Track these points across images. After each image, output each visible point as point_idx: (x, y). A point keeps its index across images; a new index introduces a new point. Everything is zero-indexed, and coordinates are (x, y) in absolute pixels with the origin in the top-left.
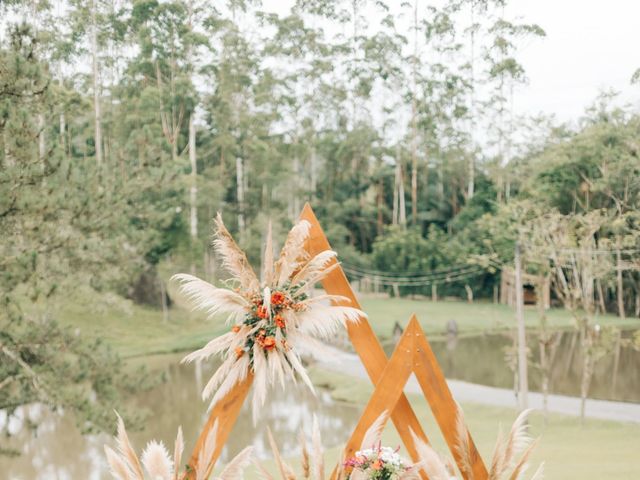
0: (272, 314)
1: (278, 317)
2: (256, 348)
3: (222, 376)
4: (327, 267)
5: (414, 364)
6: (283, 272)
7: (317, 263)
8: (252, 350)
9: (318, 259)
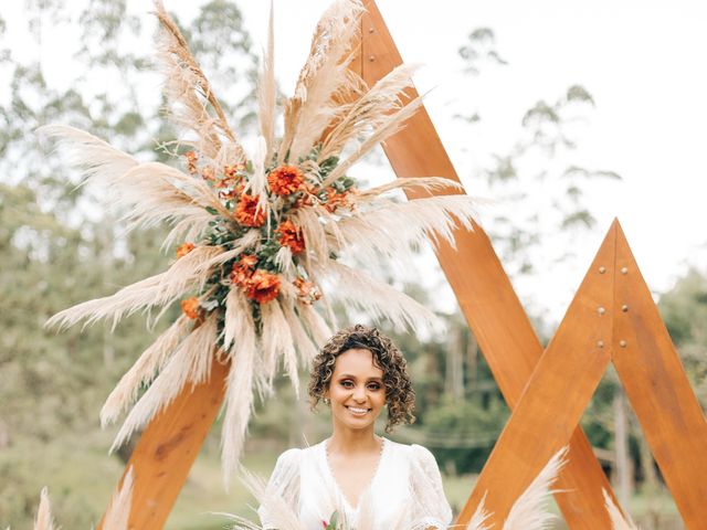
0: (274, 223)
1: (287, 224)
2: (231, 301)
3: (150, 371)
4: (405, 102)
5: (615, 341)
6: (299, 129)
7: (382, 95)
8: (222, 309)
9: (383, 87)
